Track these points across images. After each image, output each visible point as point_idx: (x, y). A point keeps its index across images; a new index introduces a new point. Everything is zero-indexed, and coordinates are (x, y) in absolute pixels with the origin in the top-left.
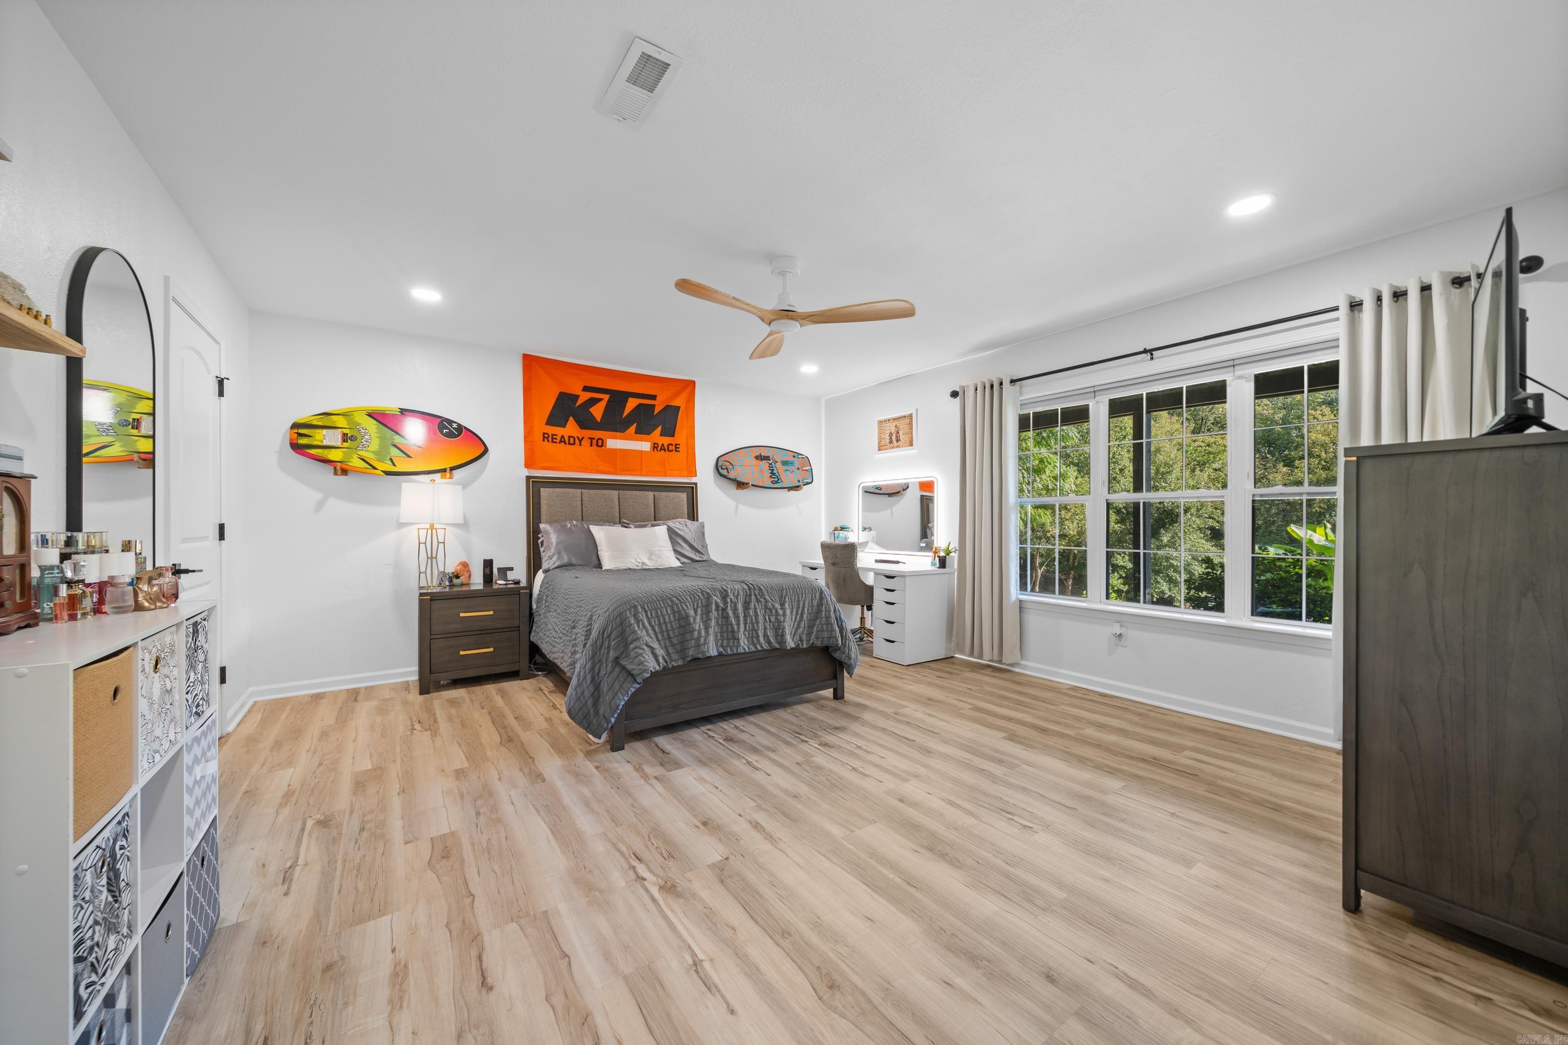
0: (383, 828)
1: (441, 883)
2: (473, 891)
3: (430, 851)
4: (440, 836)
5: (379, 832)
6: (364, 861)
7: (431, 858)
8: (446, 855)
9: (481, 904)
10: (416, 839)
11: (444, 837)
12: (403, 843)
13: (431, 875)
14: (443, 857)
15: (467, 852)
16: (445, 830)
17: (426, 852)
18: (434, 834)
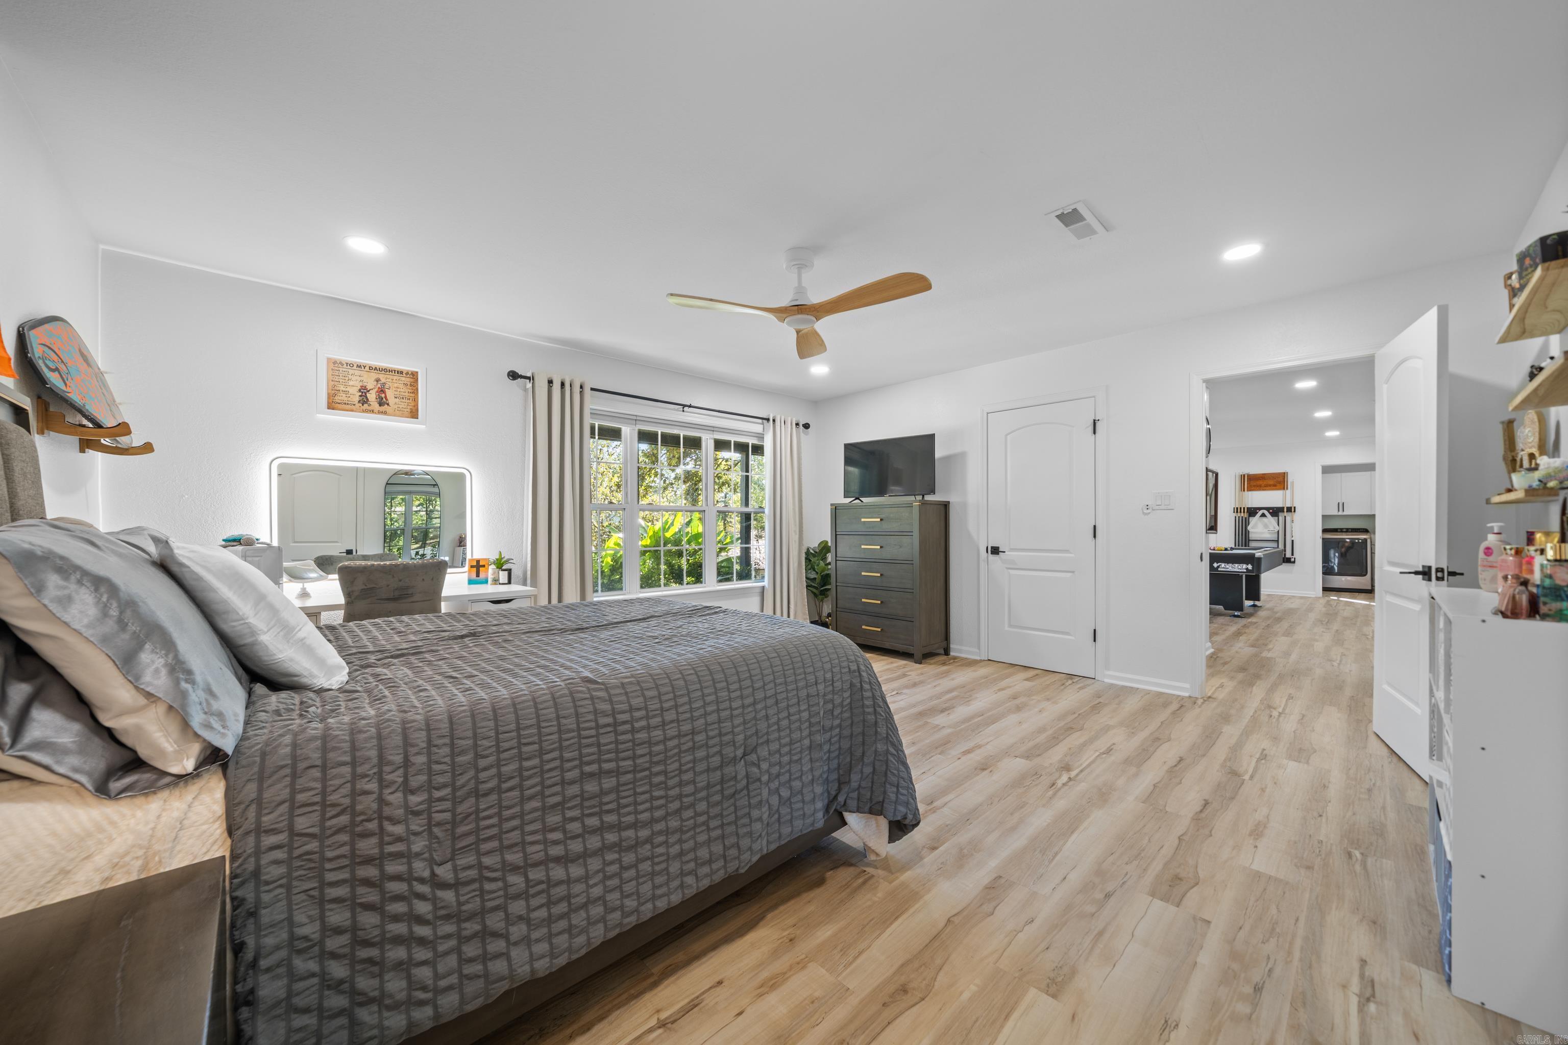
0: (1229, 968)
1: (1197, 862)
2: (1177, 841)
3: (1188, 895)
4: (1167, 901)
5: (1235, 966)
6: (1264, 936)
7: (1193, 887)
8: (1178, 878)
9: (1179, 830)
10: (1194, 918)
11: (1166, 898)
12: (1212, 925)
13: (1202, 874)
14: (1181, 879)
15: (1156, 867)
16: (1158, 903)
17: (1193, 896)
18: (1173, 909)
